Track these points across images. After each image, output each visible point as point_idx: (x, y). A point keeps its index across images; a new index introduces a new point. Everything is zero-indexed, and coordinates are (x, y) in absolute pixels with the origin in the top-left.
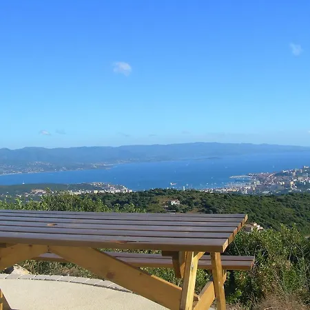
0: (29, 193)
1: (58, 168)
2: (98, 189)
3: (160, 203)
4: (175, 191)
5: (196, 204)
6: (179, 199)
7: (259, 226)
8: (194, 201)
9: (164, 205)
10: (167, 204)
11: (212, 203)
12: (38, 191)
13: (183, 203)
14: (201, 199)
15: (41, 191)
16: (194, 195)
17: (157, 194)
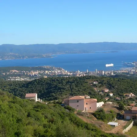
0: (9, 72)
1: (23, 57)
2: (48, 70)
3: (89, 83)
4: (95, 77)
5: (105, 84)
6: (97, 81)
7: (133, 94)
8: (104, 82)
9: (90, 84)
10: (91, 83)
11: (113, 83)
12: (14, 71)
13: (99, 83)
14: (107, 81)
15: (16, 71)
16: (104, 79)
17: (87, 79)
